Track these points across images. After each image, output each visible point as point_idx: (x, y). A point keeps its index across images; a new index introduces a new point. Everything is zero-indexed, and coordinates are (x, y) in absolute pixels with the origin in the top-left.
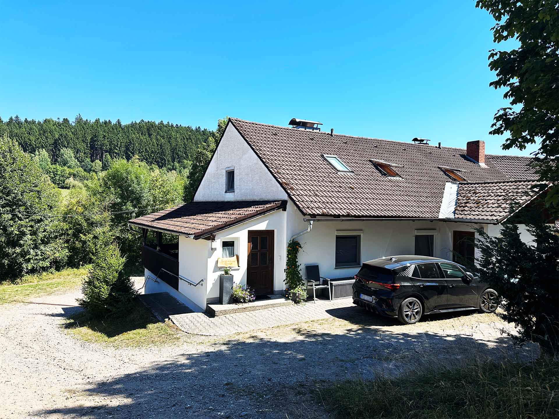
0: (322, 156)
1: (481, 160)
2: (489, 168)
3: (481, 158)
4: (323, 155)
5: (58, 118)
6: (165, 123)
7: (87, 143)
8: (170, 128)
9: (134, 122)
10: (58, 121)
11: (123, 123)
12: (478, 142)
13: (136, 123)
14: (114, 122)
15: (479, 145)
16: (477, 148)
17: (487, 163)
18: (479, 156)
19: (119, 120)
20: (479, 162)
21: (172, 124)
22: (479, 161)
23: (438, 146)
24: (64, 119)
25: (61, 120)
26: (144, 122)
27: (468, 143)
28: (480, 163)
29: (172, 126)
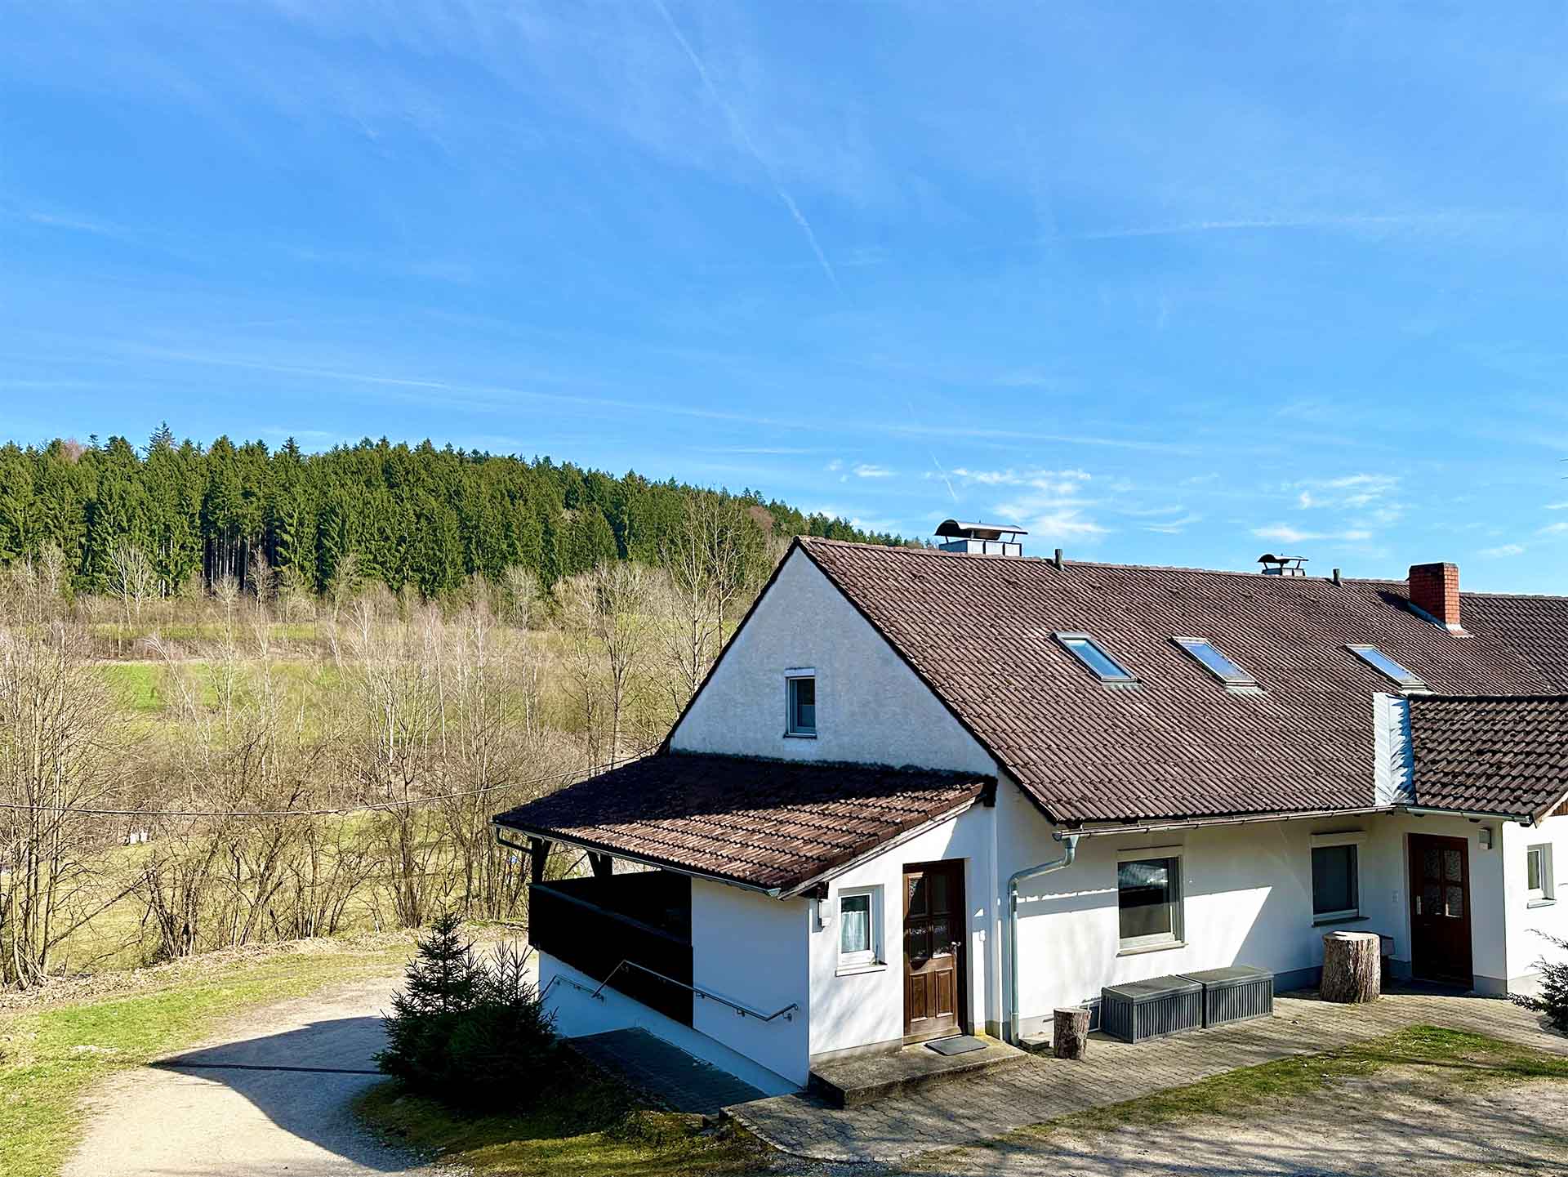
0: (1053, 637)
1: (1450, 616)
2: (1472, 636)
3: (1452, 607)
4: (1054, 635)
5: (92, 437)
6: (439, 447)
7: (193, 515)
8: (456, 463)
9: (341, 447)
10: (91, 444)
11: (306, 450)
12: (1440, 567)
13: (347, 452)
14: (274, 448)
15: (1443, 576)
16: (1439, 584)
17: (1466, 621)
18: (1444, 605)
19: (291, 439)
20: (1445, 623)
21: (461, 449)
22: (1447, 620)
23: (1332, 577)
24: (113, 439)
25: (103, 443)
26: (372, 446)
27: (1413, 570)
28: (1448, 626)
29: (461, 454)
